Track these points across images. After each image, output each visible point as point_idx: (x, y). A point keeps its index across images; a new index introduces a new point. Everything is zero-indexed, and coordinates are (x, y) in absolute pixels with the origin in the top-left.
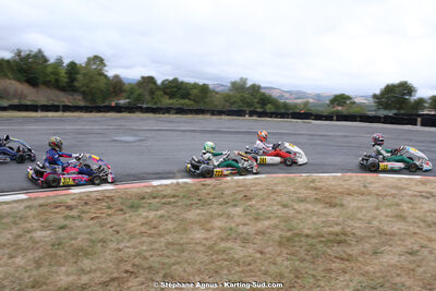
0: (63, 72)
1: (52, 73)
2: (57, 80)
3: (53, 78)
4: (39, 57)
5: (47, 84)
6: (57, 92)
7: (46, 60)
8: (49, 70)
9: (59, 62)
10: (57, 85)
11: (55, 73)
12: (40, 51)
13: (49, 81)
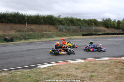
0: (116, 24)
1: (113, 24)
2: (114, 26)
3: (113, 25)
4: (109, 20)
5: (111, 27)
6: (114, 29)
7: (111, 21)
8: (112, 23)
9: (115, 21)
10: (114, 27)
11: (114, 24)
12: (109, 18)
13: (112, 26)
